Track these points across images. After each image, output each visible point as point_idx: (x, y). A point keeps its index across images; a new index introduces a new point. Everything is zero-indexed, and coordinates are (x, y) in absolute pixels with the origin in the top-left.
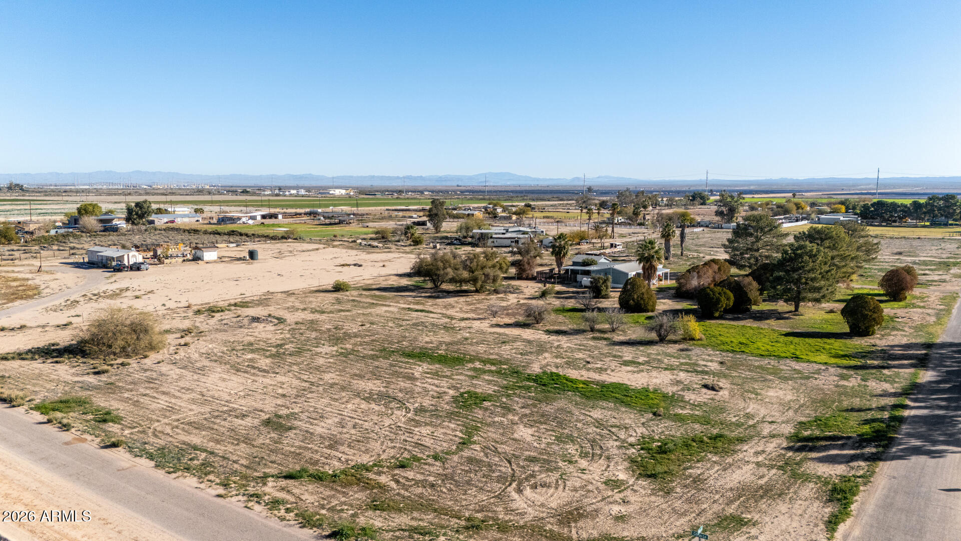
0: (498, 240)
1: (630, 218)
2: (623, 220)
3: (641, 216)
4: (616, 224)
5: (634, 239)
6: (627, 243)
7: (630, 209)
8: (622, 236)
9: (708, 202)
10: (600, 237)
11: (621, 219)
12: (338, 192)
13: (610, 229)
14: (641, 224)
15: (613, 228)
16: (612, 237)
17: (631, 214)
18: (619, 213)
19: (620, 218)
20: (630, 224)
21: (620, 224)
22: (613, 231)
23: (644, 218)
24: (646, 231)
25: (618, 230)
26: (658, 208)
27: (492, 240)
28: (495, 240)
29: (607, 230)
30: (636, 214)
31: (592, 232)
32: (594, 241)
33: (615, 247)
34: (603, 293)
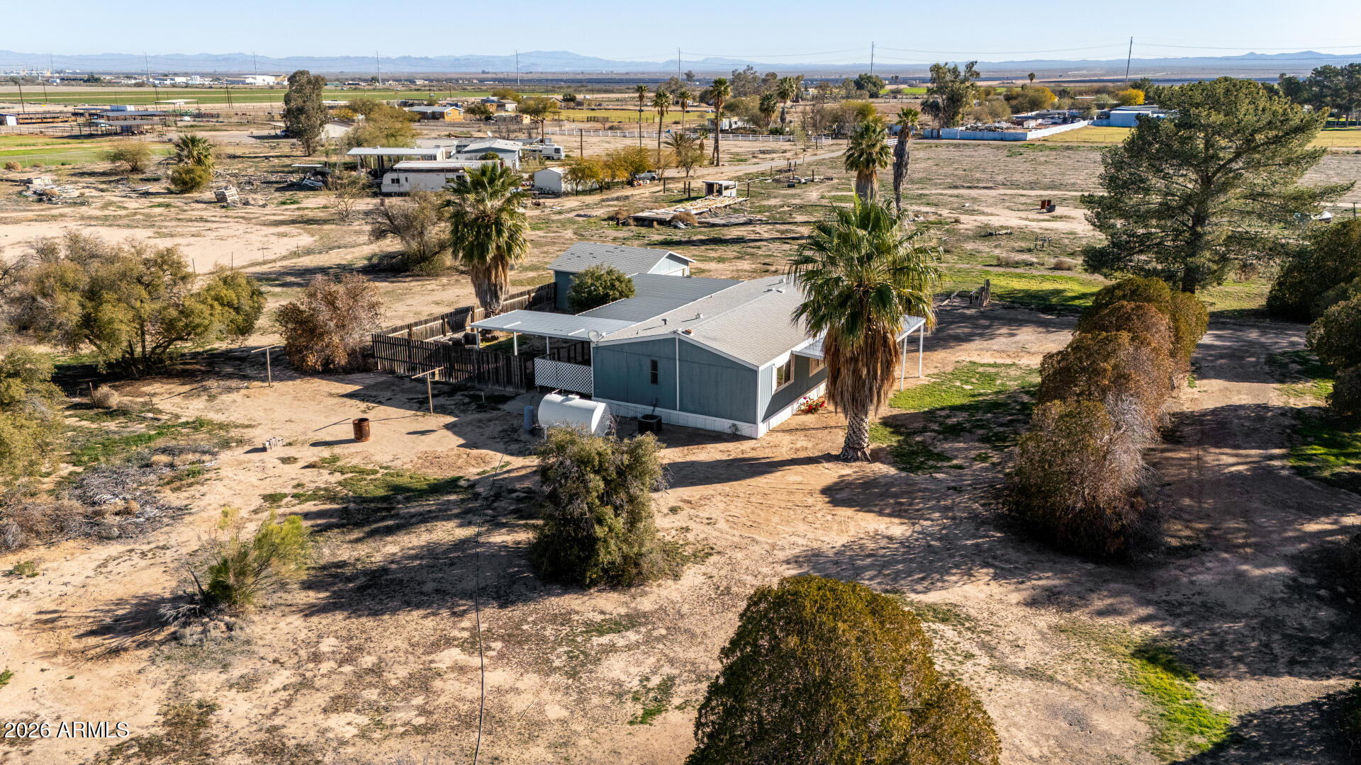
0: (410, 176)
1: (754, 120)
2: (740, 124)
3: (775, 116)
4: (723, 131)
5: (765, 166)
6: (750, 176)
7: (753, 102)
8: (738, 159)
9: (882, 92)
10: (686, 164)
11: (737, 121)
12: (260, 81)
13: (709, 143)
14: (776, 132)
15: (717, 141)
16: (715, 162)
17: (756, 111)
18: (731, 108)
19: (735, 119)
20: (754, 132)
21: (735, 132)
22: (716, 148)
23: (783, 120)
24: (787, 146)
25: (729, 145)
26: (801, 103)
27: (394, 176)
28: (402, 176)
29: (702, 146)
30: (766, 109)
31: (668, 151)
32: (669, 173)
33: (720, 192)
34: (610, 554)
